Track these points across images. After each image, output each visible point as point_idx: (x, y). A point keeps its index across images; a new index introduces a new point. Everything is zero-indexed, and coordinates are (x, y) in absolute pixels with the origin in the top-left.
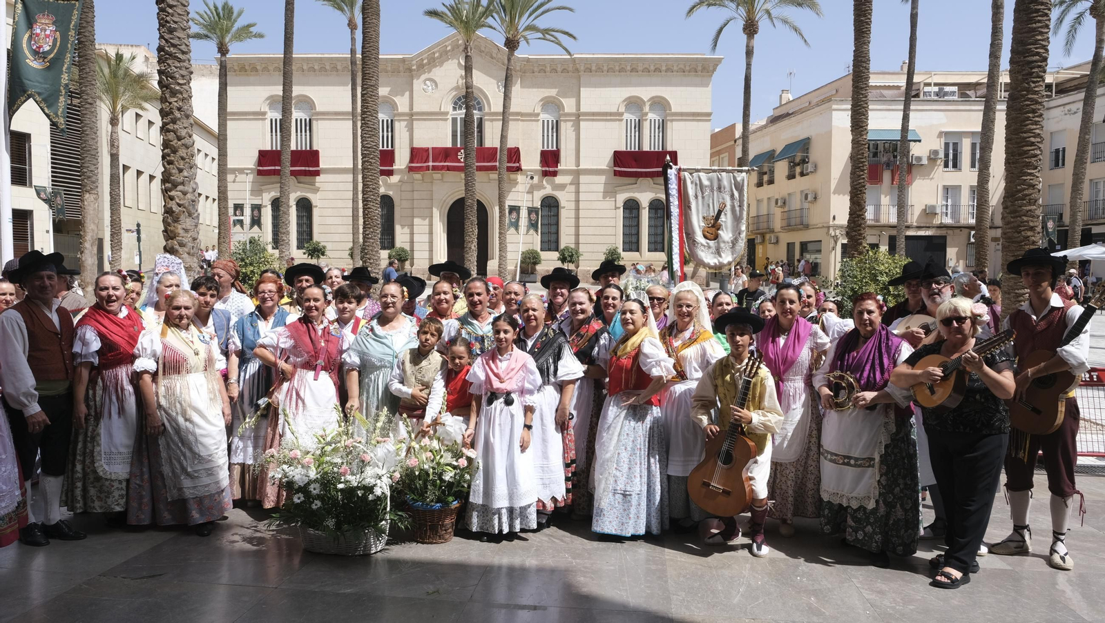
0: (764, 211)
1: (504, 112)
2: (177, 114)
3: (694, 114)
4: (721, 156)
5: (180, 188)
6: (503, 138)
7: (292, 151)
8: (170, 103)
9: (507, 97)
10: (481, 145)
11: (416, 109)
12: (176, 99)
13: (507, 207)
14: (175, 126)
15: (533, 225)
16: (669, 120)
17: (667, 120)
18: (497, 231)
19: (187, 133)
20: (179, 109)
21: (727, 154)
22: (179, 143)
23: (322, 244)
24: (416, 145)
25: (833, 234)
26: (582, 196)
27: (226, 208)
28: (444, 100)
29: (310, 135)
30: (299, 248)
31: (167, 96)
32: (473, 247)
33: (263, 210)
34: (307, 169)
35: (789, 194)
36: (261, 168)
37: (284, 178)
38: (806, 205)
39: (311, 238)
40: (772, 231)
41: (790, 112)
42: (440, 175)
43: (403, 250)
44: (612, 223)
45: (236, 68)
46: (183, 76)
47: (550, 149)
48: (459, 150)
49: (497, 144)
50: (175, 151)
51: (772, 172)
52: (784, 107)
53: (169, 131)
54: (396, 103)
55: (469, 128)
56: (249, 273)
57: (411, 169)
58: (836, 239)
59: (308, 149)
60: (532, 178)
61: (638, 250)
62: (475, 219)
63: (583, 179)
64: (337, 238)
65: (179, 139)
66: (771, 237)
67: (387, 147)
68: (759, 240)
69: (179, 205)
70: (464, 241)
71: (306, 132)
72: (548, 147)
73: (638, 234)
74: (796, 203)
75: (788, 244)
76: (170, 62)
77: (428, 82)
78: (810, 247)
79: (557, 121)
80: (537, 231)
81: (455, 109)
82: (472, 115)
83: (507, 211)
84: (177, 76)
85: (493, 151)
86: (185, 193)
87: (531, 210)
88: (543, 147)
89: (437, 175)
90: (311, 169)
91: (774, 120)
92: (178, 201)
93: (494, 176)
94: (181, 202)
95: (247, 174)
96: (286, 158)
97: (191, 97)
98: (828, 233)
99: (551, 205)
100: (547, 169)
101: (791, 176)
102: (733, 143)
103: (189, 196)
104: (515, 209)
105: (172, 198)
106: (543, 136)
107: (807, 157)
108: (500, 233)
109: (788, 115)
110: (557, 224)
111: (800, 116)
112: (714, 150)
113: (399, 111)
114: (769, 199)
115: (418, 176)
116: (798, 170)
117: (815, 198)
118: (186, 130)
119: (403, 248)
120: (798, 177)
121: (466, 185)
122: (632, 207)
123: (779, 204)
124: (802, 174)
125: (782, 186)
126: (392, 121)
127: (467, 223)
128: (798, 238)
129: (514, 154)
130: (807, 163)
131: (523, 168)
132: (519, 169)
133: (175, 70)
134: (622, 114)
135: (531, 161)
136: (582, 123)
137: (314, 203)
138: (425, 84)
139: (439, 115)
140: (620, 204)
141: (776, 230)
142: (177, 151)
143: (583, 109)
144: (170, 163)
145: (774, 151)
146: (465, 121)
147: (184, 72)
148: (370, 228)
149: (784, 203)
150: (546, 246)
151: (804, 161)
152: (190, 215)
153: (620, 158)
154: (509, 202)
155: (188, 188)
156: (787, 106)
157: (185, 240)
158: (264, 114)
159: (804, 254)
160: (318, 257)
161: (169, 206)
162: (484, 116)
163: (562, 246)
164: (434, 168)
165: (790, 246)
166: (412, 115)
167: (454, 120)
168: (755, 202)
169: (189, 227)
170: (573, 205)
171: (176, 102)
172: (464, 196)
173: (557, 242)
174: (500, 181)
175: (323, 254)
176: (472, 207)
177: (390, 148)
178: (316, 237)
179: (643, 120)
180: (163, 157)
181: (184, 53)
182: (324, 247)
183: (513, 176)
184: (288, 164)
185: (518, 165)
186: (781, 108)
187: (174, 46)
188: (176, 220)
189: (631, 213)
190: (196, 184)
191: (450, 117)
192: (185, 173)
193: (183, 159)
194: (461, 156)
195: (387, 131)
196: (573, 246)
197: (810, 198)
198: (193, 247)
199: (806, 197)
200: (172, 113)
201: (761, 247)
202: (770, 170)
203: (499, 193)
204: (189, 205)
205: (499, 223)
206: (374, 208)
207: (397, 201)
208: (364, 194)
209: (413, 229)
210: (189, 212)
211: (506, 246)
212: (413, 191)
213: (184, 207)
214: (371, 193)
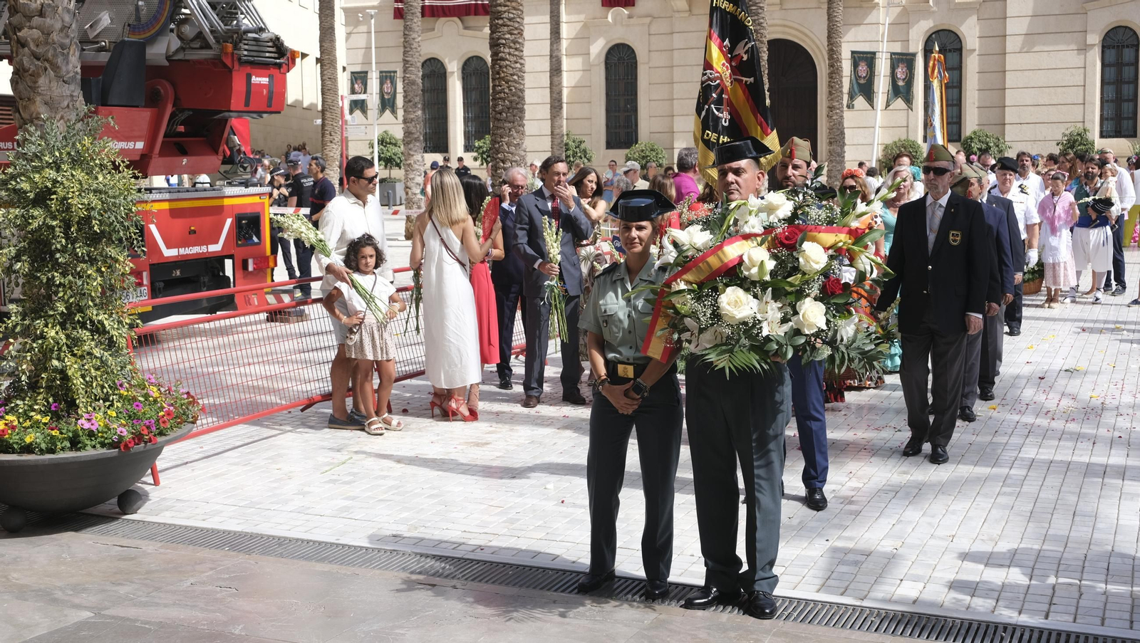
5: (37, 20)
13: (849, 55)
15: (902, 93)
26: (1012, 26)
27: (335, 78)
34: (480, 2)
36: (401, 6)
43: (652, 146)
44: (1077, 78)
56: (49, 185)
80: (913, 101)
83: (847, 64)
87: (899, 60)
94: (40, 50)
95: (372, 17)
99: (946, 47)
105: (23, 44)
108: (831, 108)
110: (959, 85)
122: (1121, 44)
140: (1096, 38)
148: (504, 99)
154: (851, 45)
163: (969, 130)
170: (993, 46)
173: (958, 122)
189: (1119, 56)
196: (990, 130)
203: (829, 26)
204: (55, 56)
205: (830, 86)
206: (512, 59)
207: (641, 56)
208: (493, 32)
209: (672, 105)
210: (56, 68)
211: (843, 133)
212: (672, 33)
213: (47, 60)
214: (506, 29)
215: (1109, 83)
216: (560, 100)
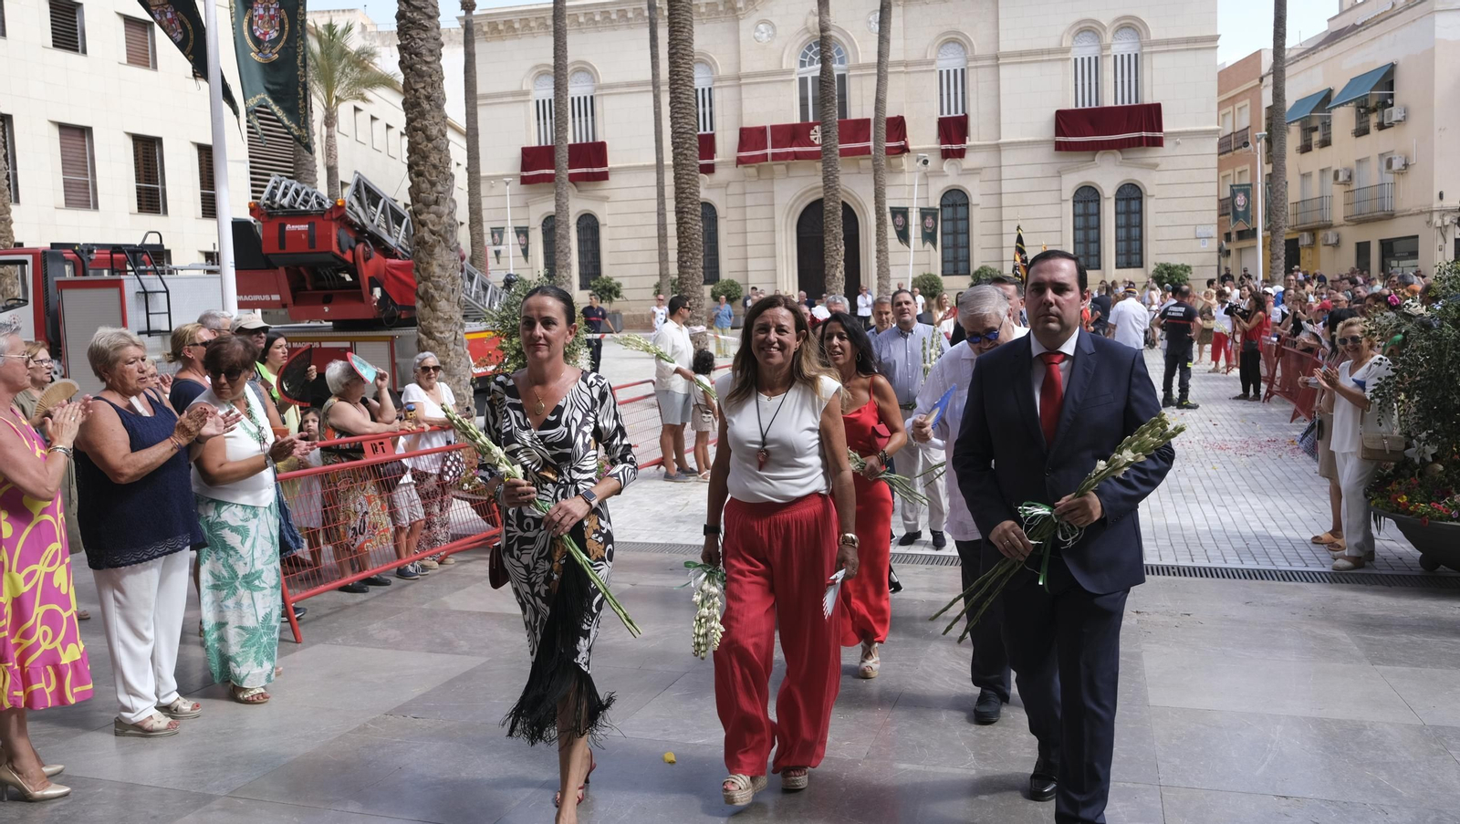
0: (1314, 190)
1: (879, 63)
2: (426, 106)
3: (1188, 41)
4: (1237, 106)
5: (434, 208)
6: (880, 103)
7: (570, 146)
8: (416, 91)
9: (883, 38)
10: (845, 117)
11: (745, 69)
12: (423, 85)
13: (888, 210)
14: (426, 122)
15: (929, 236)
16: (1146, 53)
17: (1143, 54)
18: (873, 247)
19: (440, 130)
20: (428, 98)
21: (1247, 102)
22: (430, 145)
23: (616, 280)
24: (746, 124)
25: (1439, 224)
26: (1006, 187)
27: (481, 235)
28: (786, 52)
29: (593, 120)
30: (582, 288)
31: (412, 81)
32: (838, 274)
33: (531, 234)
34: (590, 170)
35: (1359, 161)
36: (525, 174)
37: (561, 185)
38: (1389, 178)
39: (600, 274)
40: (1329, 226)
41: (1359, 23)
42: (783, 167)
43: (732, 283)
44: (1056, 225)
45: (485, 29)
46: (431, 51)
47: (953, 114)
48: (811, 126)
49: (869, 113)
50: (425, 157)
51: (1327, 126)
52: (1349, 14)
53: (416, 129)
54: (715, 63)
55: (828, 90)
57: (740, 161)
58: (1443, 229)
59: (591, 140)
60: (925, 162)
61: (1099, 268)
62: (841, 231)
63: (1008, 157)
64: (635, 270)
65: (429, 139)
66: (1326, 234)
67: (705, 130)
68: (1305, 239)
69: (433, 233)
70: (824, 265)
71: (586, 115)
72: (949, 112)
73: (1098, 241)
74: (1372, 175)
75: (1358, 244)
76: (413, 33)
77: (762, 27)
78: (1397, 247)
79: (963, 70)
80: (934, 244)
81: (803, 64)
82: (831, 73)
83: (889, 217)
84: (424, 52)
85: (865, 123)
86: (439, 216)
87: (925, 213)
88: (942, 113)
89: (780, 167)
90: (596, 170)
91: (1333, 38)
92: (431, 227)
93: (866, 163)
94: (435, 229)
95: (507, 184)
96: (563, 156)
97: (442, 79)
98: (1429, 223)
99: (956, 201)
100: (949, 146)
101: (1361, 131)
102: (1257, 82)
103: (445, 219)
104: (900, 213)
105: (423, 224)
106: (941, 95)
107: (1392, 96)
108: (879, 251)
109: (1354, 28)
110: (967, 232)
111: (1375, 30)
112: (1225, 97)
113: (720, 73)
114: (1323, 171)
115: (752, 171)
116: (1374, 119)
117: (1406, 165)
118: (437, 128)
119: (732, 281)
120: (1373, 130)
121: (826, 179)
122: (1087, 198)
123: (1341, 178)
124: (1381, 126)
125: (1345, 148)
126: (710, 89)
127: (828, 238)
128: (1374, 235)
129: (897, 127)
130: (1392, 105)
131: (910, 147)
132: (905, 149)
133: (421, 43)
134: (1067, 50)
135: (922, 136)
136: (1004, 71)
137: (601, 220)
138: (757, 29)
139: (780, 74)
140: (1068, 194)
141: (1335, 222)
142: (427, 157)
143: (1004, 47)
144: (419, 174)
145: (1330, 91)
146: (820, 81)
147: (432, 45)
148: (688, 252)
149: (1350, 177)
150: (950, 266)
151: (1385, 104)
152: (447, 247)
153: (1066, 122)
154: (890, 203)
155: (444, 209)
156: (1353, 12)
157: (442, 282)
158: (526, 93)
159: (1387, 260)
160: (611, 300)
161: (420, 234)
162: (848, 70)
163: (975, 266)
164: (776, 157)
165: (1363, 249)
166: (739, 79)
167: (803, 82)
168: (1299, 178)
169: (446, 263)
170: (992, 201)
171: (424, 88)
172: (821, 195)
173: (968, 260)
174: (876, 171)
175: (617, 295)
176: (834, 213)
177: (708, 131)
178: (606, 271)
179: (1103, 56)
180: (410, 167)
181: (430, 17)
182: (619, 285)
183: (894, 161)
184: (565, 165)
185: (903, 143)
186: (1344, 17)
187: (418, 9)
188: (431, 254)
189: (1086, 208)
190: (454, 201)
191: (796, 78)
192: (440, 188)
193: (435, 167)
194: (816, 135)
195: (704, 106)
196: (992, 266)
197: (1397, 165)
198: (453, 290)
199: (1389, 164)
200: (419, 104)
201: (1309, 251)
202: (1324, 123)
203: (876, 189)
204: (446, 232)
205: (877, 235)
206: (693, 223)
207: (721, 211)
208: (678, 203)
209: (746, 251)
210: (446, 241)
211: (888, 270)
212: (744, 194)
213: (440, 235)
214: (688, 201)
215: (1079, 229)
216: (666, 249)
